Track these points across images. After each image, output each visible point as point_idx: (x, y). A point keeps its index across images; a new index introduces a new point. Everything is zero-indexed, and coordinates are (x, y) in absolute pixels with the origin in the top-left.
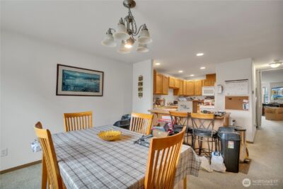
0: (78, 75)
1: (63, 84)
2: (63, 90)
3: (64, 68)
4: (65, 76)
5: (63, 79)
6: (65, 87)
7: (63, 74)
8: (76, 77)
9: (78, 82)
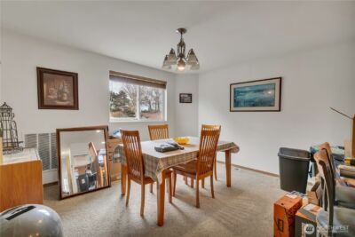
0: (247, 89)
1: (235, 100)
2: (235, 106)
3: (235, 86)
4: (237, 93)
5: (235, 97)
6: (237, 104)
7: (235, 91)
8: (246, 92)
9: (248, 97)
